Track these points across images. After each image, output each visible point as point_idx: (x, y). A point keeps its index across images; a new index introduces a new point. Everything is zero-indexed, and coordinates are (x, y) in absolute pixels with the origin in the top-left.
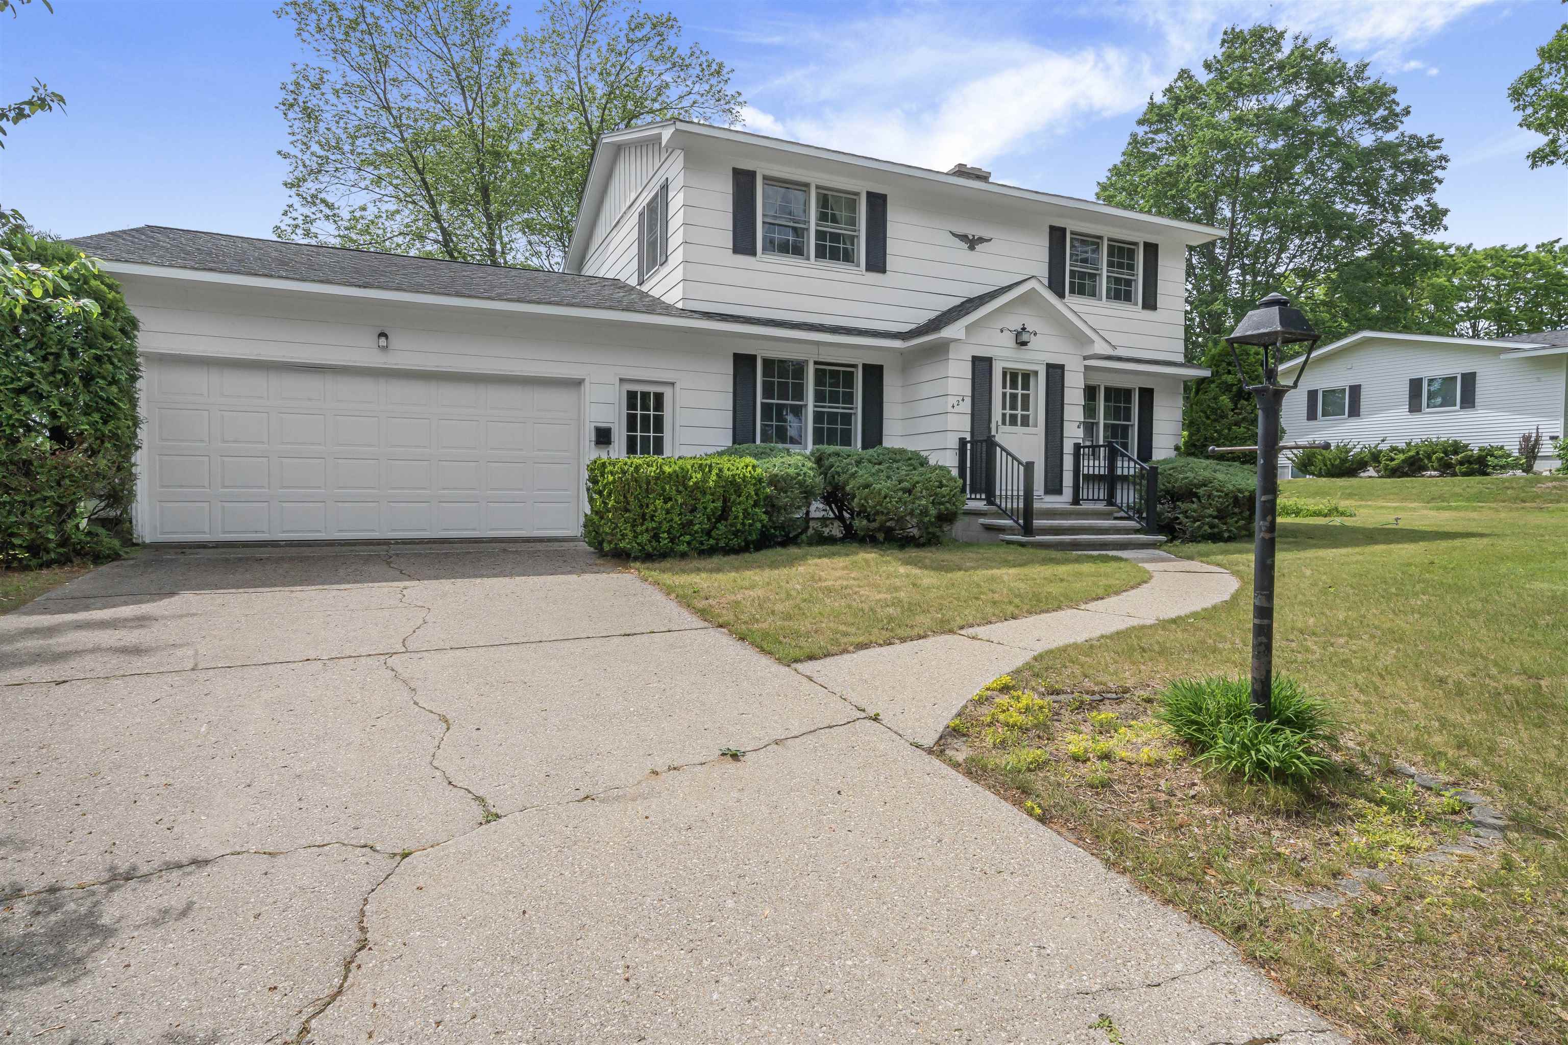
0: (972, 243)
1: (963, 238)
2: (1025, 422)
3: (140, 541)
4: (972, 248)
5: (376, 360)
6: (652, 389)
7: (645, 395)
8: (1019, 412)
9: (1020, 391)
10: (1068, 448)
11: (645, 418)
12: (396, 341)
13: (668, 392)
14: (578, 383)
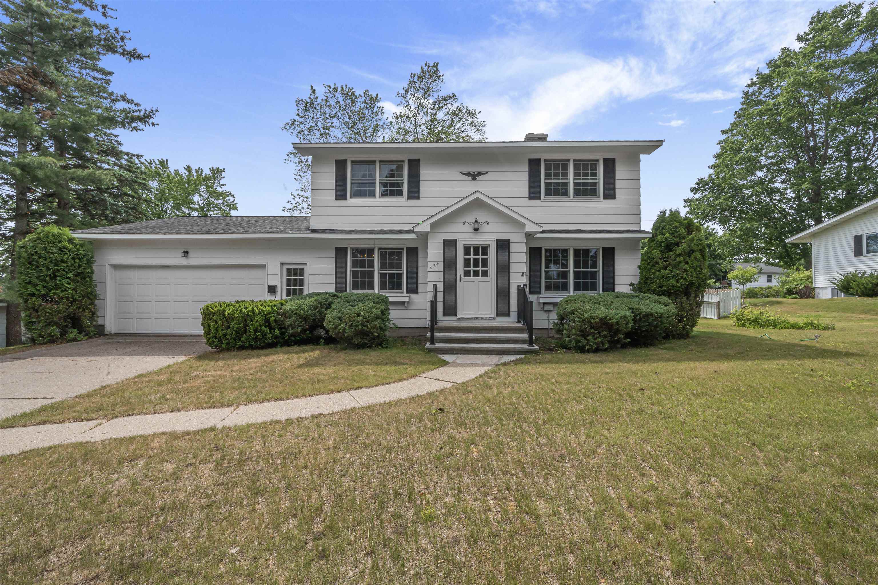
0: (474, 176)
1: (468, 174)
2: (485, 274)
3: (108, 333)
4: (474, 179)
5: (183, 261)
6: (298, 267)
7: (295, 270)
8: (480, 269)
9: (480, 257)
10: (514, 288)
11: (295, 280)
12: (191, 254)
13: (306, 268)
14: (263, 267)
